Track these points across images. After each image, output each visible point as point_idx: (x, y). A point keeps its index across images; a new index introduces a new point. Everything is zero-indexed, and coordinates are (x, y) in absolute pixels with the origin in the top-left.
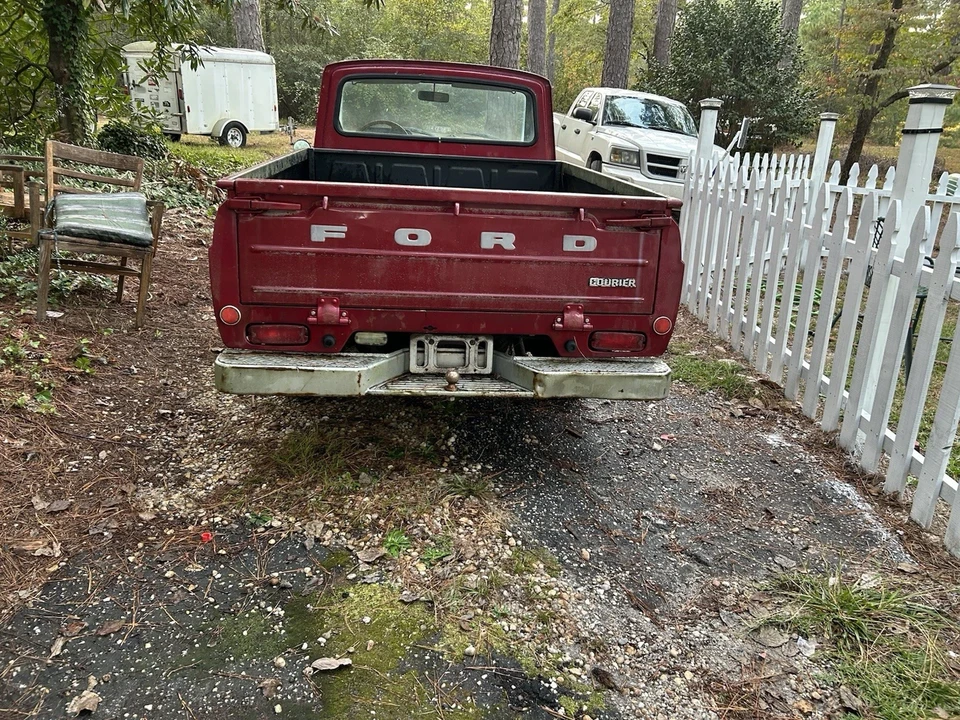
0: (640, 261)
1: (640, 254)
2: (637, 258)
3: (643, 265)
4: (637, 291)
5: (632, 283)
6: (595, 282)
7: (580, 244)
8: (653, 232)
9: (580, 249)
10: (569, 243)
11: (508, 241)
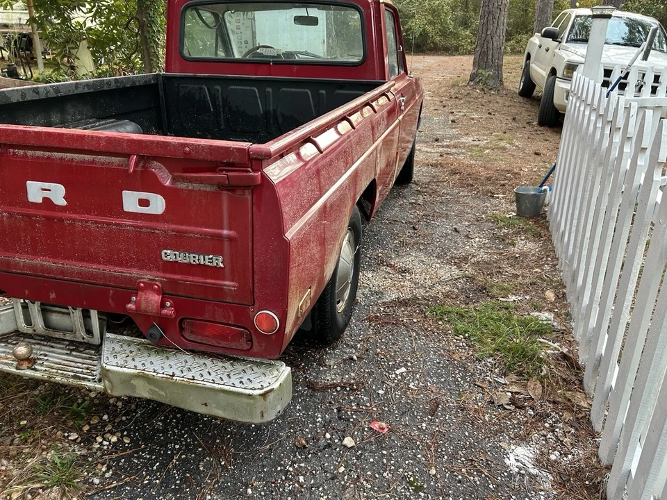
0: (225, 232)
1: (226, 221)
2: (222, 228)
3: (230, 239)
4: (227, 271)
5: (218, 261)
6: (169, 255)
7: (144, 203)
8: (239, 192)
9: (144, 210)
10: (130, 201)
11: (58, 193)
